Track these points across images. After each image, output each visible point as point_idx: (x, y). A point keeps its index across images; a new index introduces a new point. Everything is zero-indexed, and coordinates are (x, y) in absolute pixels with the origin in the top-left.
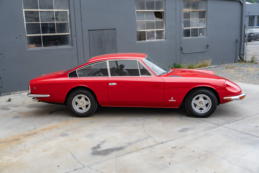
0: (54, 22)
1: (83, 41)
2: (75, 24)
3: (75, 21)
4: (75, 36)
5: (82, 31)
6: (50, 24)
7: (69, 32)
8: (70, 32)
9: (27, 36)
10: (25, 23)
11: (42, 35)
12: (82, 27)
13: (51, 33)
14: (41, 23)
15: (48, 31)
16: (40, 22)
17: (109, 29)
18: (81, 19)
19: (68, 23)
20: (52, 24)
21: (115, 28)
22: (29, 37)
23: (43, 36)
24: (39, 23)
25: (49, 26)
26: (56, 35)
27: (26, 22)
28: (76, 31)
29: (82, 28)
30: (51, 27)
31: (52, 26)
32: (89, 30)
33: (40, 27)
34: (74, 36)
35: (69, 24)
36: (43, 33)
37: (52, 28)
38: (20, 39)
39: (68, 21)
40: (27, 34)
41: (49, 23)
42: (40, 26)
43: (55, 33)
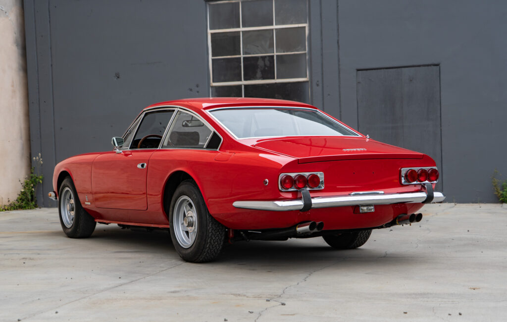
0: (274, 53)
1: (340, 97)
2: (322, 55)
3: (322, 49)
4: (320, 85)
5: (339, 73)
6: (264, 58)
7: (306, 77)
8: (308, 76)
9: (212, 87)
10: (210, 57)
11: (243, 82)
12: (339, 61)
13: (264, 78)
14: (244, 58)
15: (259, 74)
16: (242, 56)
17: (419, 66)
18: (338, 43)
19: (305, 54)
20: (267, 59)
21: (436, 63)
22: (216, 87)
23: (246, 86)
24: (240, 58)
25: (261, 63)
26: (276, 83)
27: (213, 56)
28: (322, 74)
29: (339, 65)
30: (265, 65)
31: (268, 63)
32: (358, 70)
33: (241, 66)
34: (318, 85)
35: (307, 57)
36: (245, 79)
37: (266, 68)
38: (198, 92)
39: (305, 50)
40: (213, 82)
41: (262, 57)
42: (240, 63)
43: (274, 78)
